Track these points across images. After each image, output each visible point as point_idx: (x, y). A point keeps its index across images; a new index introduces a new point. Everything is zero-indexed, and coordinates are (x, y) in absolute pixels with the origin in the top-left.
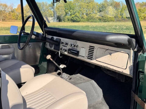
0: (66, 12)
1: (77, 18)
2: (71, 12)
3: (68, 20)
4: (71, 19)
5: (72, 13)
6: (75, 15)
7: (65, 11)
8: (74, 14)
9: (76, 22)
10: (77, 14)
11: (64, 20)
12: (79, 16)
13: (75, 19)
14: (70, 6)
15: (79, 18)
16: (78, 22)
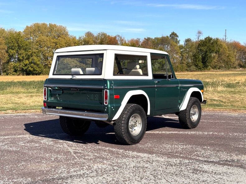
0: (9, 55)
1: (35, 66)
2: (20, 54)
3: (16, 71)
4: (23, 69)
5: (23, 57)
6: (30, 60)
7: (7, 52)
8: (28, 59)
9: (33, 74)
10: (35, 58)
11: (5, 72)
12: (38, 63)
13: (32, 69)
14: (17, 43)
15: (39, 67)
16: (36, 74)
